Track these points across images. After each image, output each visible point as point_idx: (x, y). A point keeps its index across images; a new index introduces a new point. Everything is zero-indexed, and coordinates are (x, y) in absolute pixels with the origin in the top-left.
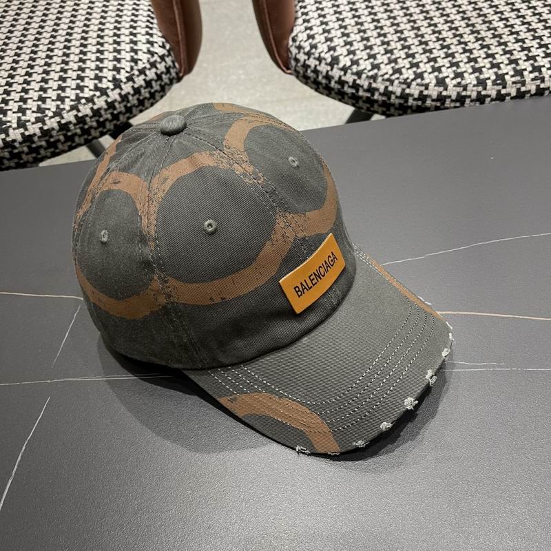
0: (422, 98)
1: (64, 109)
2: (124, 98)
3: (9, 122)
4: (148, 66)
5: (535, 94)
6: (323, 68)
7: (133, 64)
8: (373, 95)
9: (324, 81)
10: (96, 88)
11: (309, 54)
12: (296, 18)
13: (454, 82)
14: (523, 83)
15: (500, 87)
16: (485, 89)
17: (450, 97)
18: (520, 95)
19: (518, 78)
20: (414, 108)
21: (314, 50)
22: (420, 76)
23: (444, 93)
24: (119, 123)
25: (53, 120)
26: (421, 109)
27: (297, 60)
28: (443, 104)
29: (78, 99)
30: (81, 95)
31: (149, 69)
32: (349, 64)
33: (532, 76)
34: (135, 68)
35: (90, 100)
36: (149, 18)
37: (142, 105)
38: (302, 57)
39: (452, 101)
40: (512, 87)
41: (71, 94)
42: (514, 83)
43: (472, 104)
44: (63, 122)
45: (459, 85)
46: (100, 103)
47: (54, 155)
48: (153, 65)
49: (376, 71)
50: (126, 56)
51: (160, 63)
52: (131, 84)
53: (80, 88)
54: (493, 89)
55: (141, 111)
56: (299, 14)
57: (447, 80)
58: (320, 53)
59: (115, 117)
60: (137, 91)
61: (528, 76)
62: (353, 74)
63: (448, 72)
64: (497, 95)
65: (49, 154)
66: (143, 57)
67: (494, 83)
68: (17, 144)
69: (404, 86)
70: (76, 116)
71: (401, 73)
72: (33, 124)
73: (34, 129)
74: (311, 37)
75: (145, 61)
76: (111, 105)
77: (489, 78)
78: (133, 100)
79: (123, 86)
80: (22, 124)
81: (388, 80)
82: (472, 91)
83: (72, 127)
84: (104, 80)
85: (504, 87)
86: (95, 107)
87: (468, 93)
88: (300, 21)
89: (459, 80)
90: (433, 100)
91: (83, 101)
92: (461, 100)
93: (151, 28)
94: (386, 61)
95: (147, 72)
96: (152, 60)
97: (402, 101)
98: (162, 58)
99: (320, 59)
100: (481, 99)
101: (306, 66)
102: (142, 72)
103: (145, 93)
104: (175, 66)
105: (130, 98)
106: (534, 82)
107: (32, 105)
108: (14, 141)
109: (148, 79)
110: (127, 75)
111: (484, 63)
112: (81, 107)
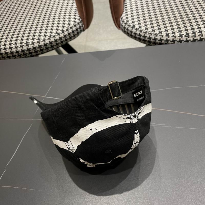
0: (161, 40)
1: (46, 39)
2: (65, 36)
3: (29, 42)
4: (73, 26)
5: (199, 40)
6: (130, 29)
7: (69, 25)
8: (145, 38)
9: (130, 33)
10: (56, 33)
11: (126, 24)
12: (123, 11)
13: (172, 35)
14: (195, 36)
15: (187, 37)
16: (182, 38)
17: (170, 40)
18: (194, 40)
19: (194, 35)
20: (158, 43)
21: (127, 23)
22: (160, 32)
23: (168, 39)
24: (63, 44)
25: (42, 42)
26: (160, 44)
27: (122, 26)
28: (168, 42)
29: (50, 36)
30: (52, 35)
31: (74, 27)
32: (138, 27)
33: (199, 34)
34: (69, 26)
35: (54, 36)
36: (76, 10)
37: (71, 39)
38: (124, 25)
39: (171, 41)
40: (191, 38)
41: (48, 34)
42: (192, 36)
43: (178, 43)
44: (45, 43)
45: (173, 36)
46: (57, 37)
47: (42, 53)
48: (75, 26)
49: (146, 30)
50: (67, 23)
51: (77, 25)
52: (67, 32)
53: (51, 32)
54: (184, 38)
55: (70, 40)
56: (124, 10)
57: (170, 35)
58: (129, 24)
59: (62, 42)
60: (69, 34)
61: (197, 34)
62: (139, 31)
63: (170, 32)
64: (186, 40)
65: (40, 53)
66: (72, 23)
67: (185, 36)
68: (31, 50)
69: (155, 36)
70: (49, 42)
71: (155, 31)
72: (36, 43)
73: (36, 45)
74: (127, 18)
75: (73, 24)
76: (61, 38)
77: (184, 34)
78: (68, 37)
79: (65, 32)
80: (33, 43)
81: (150, 33)
82: (178, 38)
83: (48, 45)
84: (59, 30)
85: (189, 37)
86: (56, 39)
87: (176, 39)
88: (124, 12)
89: (173, 34)
90: (165, 41)
91: (52, 37)
92: (174, 41)
93: (76, 14)
94: (150, 27)
95: (73, 28)
96: (75, 24)
97: (154, 41)
98: (78, 23)
99: (129, 26)
100: (180, 41)
101: (125, 28)
102: (71, 28)
103: (72, 35)
104: (82, 26)
105: (67, 36)
106: (199, 36)
107: (36, 37)
108: (30, 48)
109: (73, 30)
110: (67, 29)
111: (183, 29)
112: (51, 39)
